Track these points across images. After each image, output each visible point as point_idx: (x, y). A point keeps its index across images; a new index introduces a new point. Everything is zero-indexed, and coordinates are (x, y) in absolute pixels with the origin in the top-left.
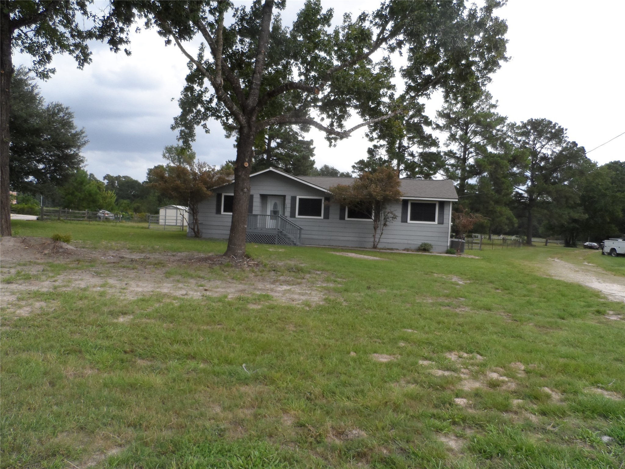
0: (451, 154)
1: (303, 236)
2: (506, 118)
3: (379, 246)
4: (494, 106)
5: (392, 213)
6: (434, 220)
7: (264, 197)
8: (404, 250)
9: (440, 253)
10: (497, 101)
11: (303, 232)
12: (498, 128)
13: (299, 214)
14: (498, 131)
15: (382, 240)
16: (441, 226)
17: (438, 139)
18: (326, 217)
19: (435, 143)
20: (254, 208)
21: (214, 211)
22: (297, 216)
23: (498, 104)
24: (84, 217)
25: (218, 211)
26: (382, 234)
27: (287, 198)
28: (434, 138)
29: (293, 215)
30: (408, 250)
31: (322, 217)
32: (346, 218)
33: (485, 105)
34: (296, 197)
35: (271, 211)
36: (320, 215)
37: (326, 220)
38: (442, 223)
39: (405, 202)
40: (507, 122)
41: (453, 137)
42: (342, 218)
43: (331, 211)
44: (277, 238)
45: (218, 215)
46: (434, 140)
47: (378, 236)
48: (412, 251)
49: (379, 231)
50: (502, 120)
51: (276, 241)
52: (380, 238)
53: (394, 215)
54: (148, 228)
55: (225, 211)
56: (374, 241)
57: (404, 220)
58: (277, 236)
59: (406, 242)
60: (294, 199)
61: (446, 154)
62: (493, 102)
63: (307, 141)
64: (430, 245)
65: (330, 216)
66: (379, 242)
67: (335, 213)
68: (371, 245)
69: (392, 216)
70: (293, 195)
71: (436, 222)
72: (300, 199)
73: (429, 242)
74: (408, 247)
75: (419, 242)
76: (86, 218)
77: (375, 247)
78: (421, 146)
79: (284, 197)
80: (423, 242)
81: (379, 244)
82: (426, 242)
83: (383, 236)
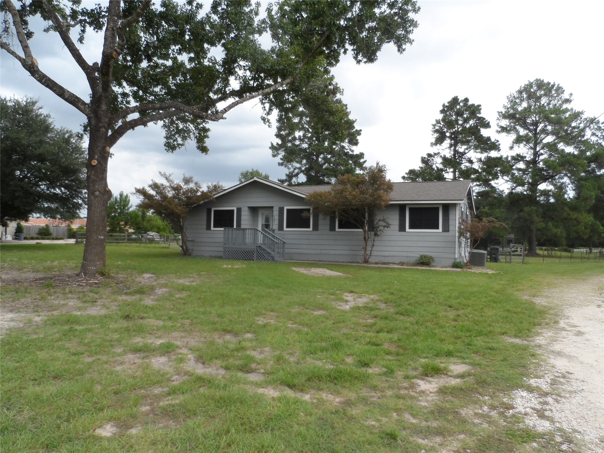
0: (519, 158)
1: (286, 251)
2: (582, 113)
3: (370, 260)
4: (567, 101)
5: (384, 220)
6: (437, 228)
7: (254, 210)
8: (398, 264)
9: (446, 267)
10: (571, 94)
11: (286, 246)
12: (574, 124)
13: (287, 227)
14: (574, 128)
15: (374, 253)
16: (446, 234)
17: (498, 141)
18: (316, 228)
19: (495, 146)
20: (243, 222)
21: (205, 227)
22: (285, 229)
23: (572, 98)
24: (124, 239)
25: (208, 228)
26: (373, 245)
27: (274, 209)
28: (493, 140)
29: (281, 228)
30: (402, 264)
31: (311, 229)
32: (337, 229)
33: (556, 101)
34: (283, 208)
35: (262, 225)
36: (309, 227)
37: (316, 232)
38: (448, 231)
39: (402, 208)
40: (584, 116)
41: (519, 140)
42: (332, 228)
43: (321, 222)
44: (255, 254)
45: (208, 231)
46: (494, 143)
47: (369, 248)
48: (408, 264)
49: (369, 243)
50: (576, 115)
51: (255, 256)
52: (371, 251)
53: (388, 223)
54: (168, 248)
55: (214, 227)
56: (365, 254)
57: (402, 228)
58: (256, 250)
59: (405, 254)
60: (281, 210)
61: (513, 158)
62: (565, 96)
63: (356, 155)
64: (431, 258)
65: (320, 227)
66: (370, 255)
67: (325, 223)
68: (360, 259)
69: (385, 224)
70: (281, 206)
71: (440, 230)
72: (288, 210)
73: (429, 254)
74: (404, 260)
75: (416, 255)
76: (126, 240)
77: (366, 261)
78: (478, 151)
79: (272, 207)
80: (422, 254)
81: (371, 257)
82: (426, 254)
83: (374, 248)
